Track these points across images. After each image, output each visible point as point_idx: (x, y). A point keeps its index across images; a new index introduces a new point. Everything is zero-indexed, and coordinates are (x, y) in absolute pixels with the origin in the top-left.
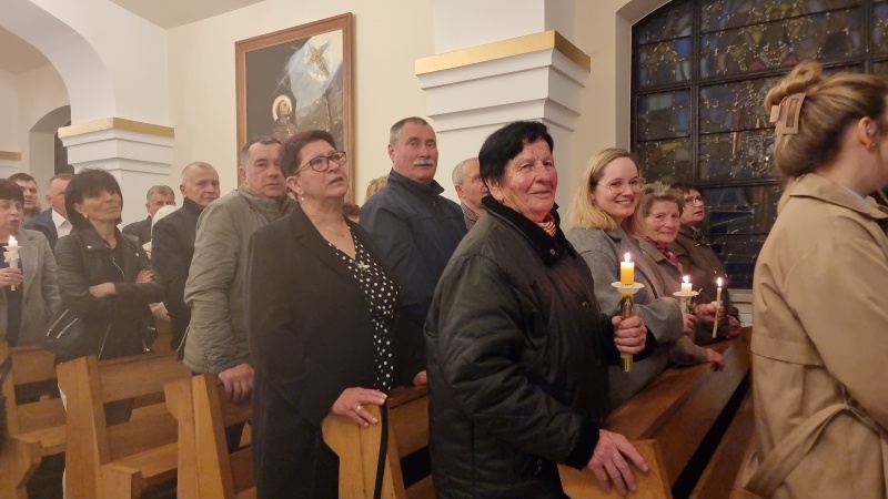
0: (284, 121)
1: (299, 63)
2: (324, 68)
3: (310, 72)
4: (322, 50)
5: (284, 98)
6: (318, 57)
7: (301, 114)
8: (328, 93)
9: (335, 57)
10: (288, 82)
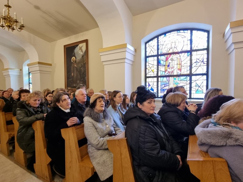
0: (74, 62)
1: (77, 50)
2: (82, 51)
3: (79, 52)
4: (81, 47)
5: (74, 58)
6: (81, 49)
7: (77, 61)
8: (83, 56)
9: (84, 49)
10: (75, 54)
